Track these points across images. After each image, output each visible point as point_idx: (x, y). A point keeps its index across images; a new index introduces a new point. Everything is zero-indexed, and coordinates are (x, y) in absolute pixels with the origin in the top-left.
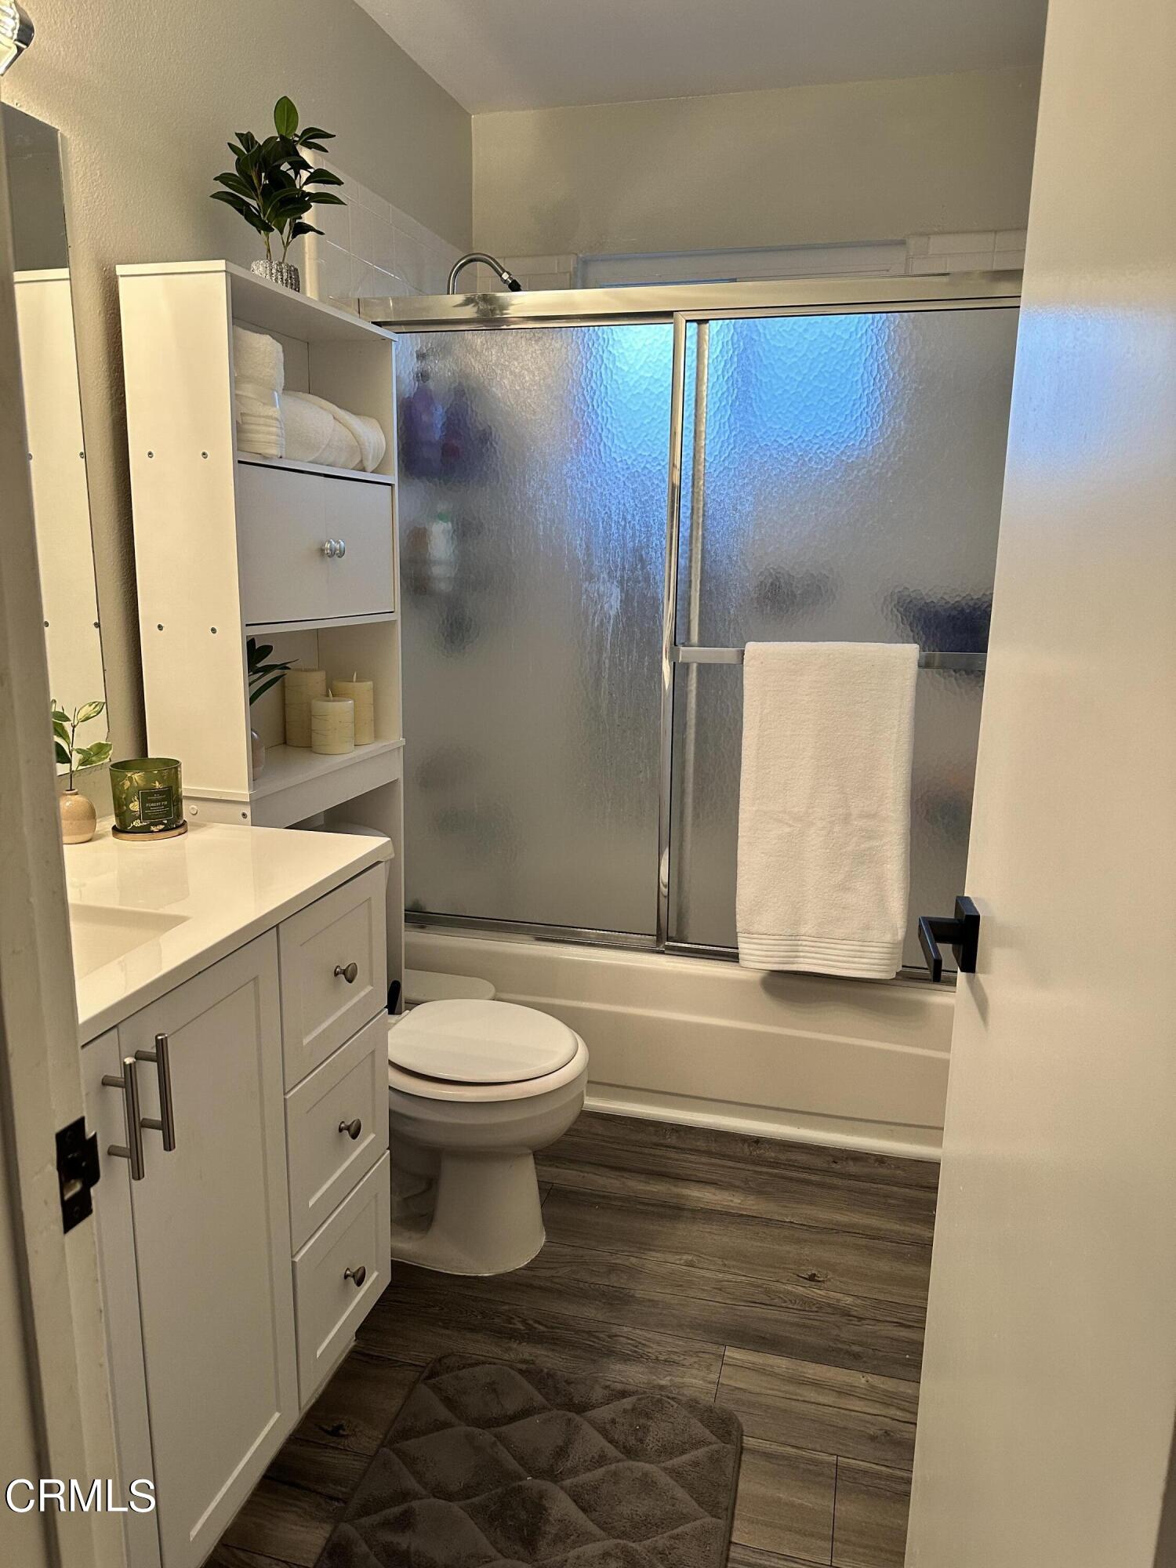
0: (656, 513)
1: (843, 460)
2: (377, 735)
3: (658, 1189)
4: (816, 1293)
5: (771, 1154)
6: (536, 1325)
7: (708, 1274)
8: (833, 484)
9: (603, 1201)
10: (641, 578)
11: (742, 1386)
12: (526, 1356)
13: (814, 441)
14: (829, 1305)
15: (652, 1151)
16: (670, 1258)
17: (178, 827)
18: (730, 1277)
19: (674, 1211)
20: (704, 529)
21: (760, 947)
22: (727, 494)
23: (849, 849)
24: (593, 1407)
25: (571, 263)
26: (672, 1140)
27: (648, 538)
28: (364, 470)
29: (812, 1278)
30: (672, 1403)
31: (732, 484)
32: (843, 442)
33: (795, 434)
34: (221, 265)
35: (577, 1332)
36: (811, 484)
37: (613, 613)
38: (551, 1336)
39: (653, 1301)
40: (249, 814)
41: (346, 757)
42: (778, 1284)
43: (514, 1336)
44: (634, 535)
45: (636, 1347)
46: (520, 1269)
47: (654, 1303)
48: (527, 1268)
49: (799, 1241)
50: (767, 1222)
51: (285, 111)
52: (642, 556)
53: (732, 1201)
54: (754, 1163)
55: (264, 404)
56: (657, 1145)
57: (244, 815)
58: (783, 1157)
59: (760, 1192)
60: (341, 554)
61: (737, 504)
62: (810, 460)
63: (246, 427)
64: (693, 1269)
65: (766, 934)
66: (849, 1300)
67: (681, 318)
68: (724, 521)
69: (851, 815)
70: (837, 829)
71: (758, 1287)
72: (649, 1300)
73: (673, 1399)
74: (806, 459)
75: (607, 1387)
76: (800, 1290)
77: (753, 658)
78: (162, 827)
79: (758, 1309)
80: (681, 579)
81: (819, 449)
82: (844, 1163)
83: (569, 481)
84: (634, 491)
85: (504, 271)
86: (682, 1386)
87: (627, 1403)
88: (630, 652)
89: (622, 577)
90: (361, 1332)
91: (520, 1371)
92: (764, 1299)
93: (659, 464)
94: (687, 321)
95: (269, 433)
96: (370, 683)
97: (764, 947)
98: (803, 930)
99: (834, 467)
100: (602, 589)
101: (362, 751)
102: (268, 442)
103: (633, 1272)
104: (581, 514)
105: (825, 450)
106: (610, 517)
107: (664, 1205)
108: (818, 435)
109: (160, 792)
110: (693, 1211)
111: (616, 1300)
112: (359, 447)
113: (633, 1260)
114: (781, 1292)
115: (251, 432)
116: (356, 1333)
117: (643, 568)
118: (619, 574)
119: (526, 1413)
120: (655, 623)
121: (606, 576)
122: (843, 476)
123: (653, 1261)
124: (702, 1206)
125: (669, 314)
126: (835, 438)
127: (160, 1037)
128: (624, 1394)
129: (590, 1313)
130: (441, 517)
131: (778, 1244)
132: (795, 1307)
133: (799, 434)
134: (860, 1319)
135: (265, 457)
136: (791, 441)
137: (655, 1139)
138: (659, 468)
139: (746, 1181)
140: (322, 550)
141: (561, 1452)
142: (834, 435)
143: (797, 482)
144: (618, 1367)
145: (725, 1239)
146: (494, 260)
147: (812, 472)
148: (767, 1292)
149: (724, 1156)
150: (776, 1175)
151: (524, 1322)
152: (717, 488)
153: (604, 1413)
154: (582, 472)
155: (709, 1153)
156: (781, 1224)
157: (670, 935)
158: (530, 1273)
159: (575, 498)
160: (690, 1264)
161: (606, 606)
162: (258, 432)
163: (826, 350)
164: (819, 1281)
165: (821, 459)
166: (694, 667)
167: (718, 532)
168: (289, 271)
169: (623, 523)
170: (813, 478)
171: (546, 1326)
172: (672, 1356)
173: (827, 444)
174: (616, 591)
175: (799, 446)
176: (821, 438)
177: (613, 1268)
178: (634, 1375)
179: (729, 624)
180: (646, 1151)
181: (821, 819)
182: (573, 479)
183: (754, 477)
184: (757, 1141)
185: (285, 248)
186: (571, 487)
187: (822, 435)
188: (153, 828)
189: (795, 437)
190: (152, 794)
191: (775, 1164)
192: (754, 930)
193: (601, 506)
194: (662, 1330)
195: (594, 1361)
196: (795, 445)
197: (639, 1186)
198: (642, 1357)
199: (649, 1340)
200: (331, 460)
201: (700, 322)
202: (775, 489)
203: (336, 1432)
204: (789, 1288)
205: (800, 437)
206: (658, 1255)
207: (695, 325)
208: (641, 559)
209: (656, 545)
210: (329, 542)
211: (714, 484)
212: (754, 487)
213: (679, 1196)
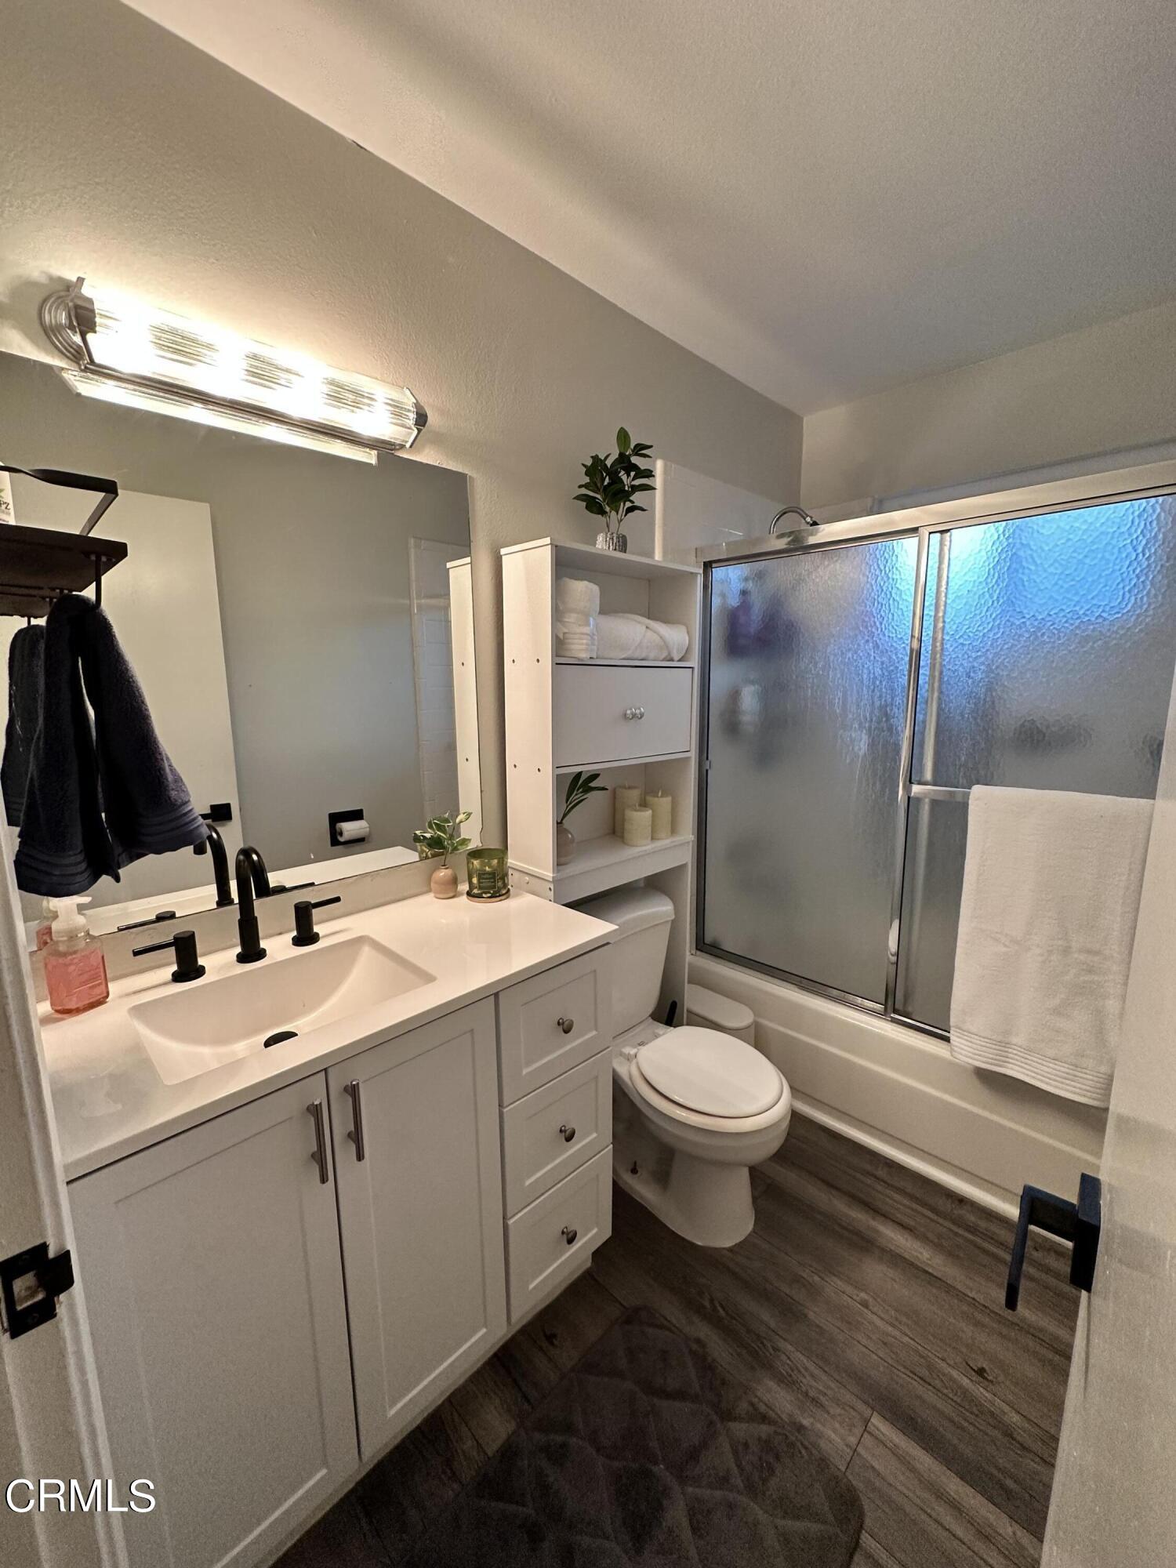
0: (900, 680)
1: (1077, 634)
2: (674, 831)
3: (858, 1217)
4: (980, 1392)
5: (972, 1218)
6: (719, 1308)
7: (878, 1322)
8: (1065, 654)
9: (806, 1210)
10: (885, 729)
11: (877, 1466)
12: (702, 1335)
13: (1047, 619)
14: (992, 1414)
15: (862, 1178)
16: (849, 1289)
17: (500, 896)
18: (897, 1333)
19: (865, 1244)
20: (941, 692)
21: (970, 1044)
22: (962, 664)
23: (1067, 978)
24: (735, 1419)
25: (869, 502)
26: (881, 1173)
27: (893, 699)
28: (672, 660)
29: (981, 1372)
30: (803, 1451)
31: (966, 656)
32: (1077, 619)
33: (1029, 614)
34: (548, 540)
35: (749, 1331)
36: (1043, 655)
37: (861, 753)
38: (728, 1325)
39: (821, 1328)
40: (552, 888)
41: (644, 848)
42: (944, 1365)
43: (699, 1310)
44: (881, 696)
45: (793, 1371)
46: (724, 1249)
47: (821, 1331)
48: (730, 1250)
49: (978, 1324)
50: (949, 1289)
51: (623, 436)
52: (887, 711)
53: (921, 1253)
54: (954, 1222)
55: (580, 625)
56: (869, 1174)
57: (550, 889)
58: (983, 1224)
59: (952, 1254)
60: (642, 715)
61: (970, 672)
62: (1043, 635)
63: (567, 641)
64: (866, 1310)
65: (976, 1035)
66: (1015, 1418)
67: (925, 532)
68: (958, 686)
69: (1070, 947)
70: (1054, 957)
71: (923, 1357)
72: (818, 1326)
73: (806, 1448)
74: (1039, 634)
75: (752, 1404)
76: (965, 1382)
77: (978, 799)
78: (489, 895)
79: (914, 1383)
80: (919, 731)
81: (1052, 625)
82: (1045, 1253)
83: (832, 658)
84: (883, 663)
85: (808, 516)
86: (820, 1435)
87: (764, 1430)
88: (874, 784)
89: (870, 727)
90: (596, 1254)
91: (691, 1352)
92: (924, 1372)
93: (904, 643)
94: (930, 533)
95: (582, 644)
96: (669, 799)
97: (975, 1046)
98: (1014, 1040)
99: (1068, 640)
100: (853, 735)
101: (659, 844)
102: (580, 649)
103: (814, 1292)
104: (840, 681)
105: (1058, 626)
106: (862, 682)
107: (858, 1233)
108: (1051, 613)
109: (489, 873)
110: (883, 1250)
111: (790, 1312)
112: (665, 645)
113: (816, 1278)
114: (944, 1375)
115: (569, 644)
116: (593, 1253)
117: (887, 720)
118: (867, 725)
119: (680, 1395)
120: (896, 762)
121: (857, 726)
122: (1077, 647)
123: (835, 1287)
124: (893, 1248)
125: (915, 530)
126: (1069, 616)
127: (354, 1083)
128: (764, 1419)
129: (766, 1316)
130: (752, 683)
131: (955, 1318)
132: (955, 1398)
133: (1032, 614)
134: (1024, 1448)
135: (579, 659)
136: (1024, 620)
137: (868, 1167)
138: (903, 645)
139: (940, 1236)
140: (625, 714)
141: (694, 1455)
142: (1069, 613)
143: (1028, 654)
144: (771, 1384)
145: (906, 1292)
146: (803, 511)
147: (1045, 644)
148: (930, 1367)
149: (925, 1205)
150: (972, 1242)
151: (712, 1301)
152: (952, 660)
153: (740, 1429)
154: (842, 651)
155: (912, 1197)
156: (962, 1296)
157: (897, 1007)
158: (730, 1254)
159: (836, 669)
160: (865, 1304)
161: (856, 748)
162: (573, 644)
163: (1062, 541)
164: (987, 1380)
165: (1054, 634)
166: (927, 800)
167: (952, 694)
168: (618, 538)
169: (872, 687)
170: (1045, 651)
171: (727, 1313)
172: (821, 1397)
173: (1060, 621)
174: (865, 737)
175: (1032, 624)
176: (1054, 616)
177: (797, 1280)
178: (779, 1399)
179: (959, 769)
180: (858, 1175)
181: (1038, 946)
182: (835, 655)
183: (988, 650)
184: (961, 1200)
185: (619, 524)
186: (833, 661)
187: (1055, 614)
188: (484, 895)
189: (1028, 616)
190: (484, 874)
191: (973, 1230)
192: (965, 1028)
193: (855, 674)
194: (821, 1364)
195: (753, 1368)
196: (1028, 623)
197: (841, 1207)
198: (794, 1384)
199: (806, 1369)
200: (643, 655)
201: (942, 532)
202: (1007, 660)
203: (550, 1338)
204: (955, 1373)
205: (1033, 616)
206: (839, 1283)
207: (938, 535)
208: (886, 714)
209: (899, 704)
210: (631, 709)
211: (949, 657)
212: (987, 658)
213: (877, 1232)
